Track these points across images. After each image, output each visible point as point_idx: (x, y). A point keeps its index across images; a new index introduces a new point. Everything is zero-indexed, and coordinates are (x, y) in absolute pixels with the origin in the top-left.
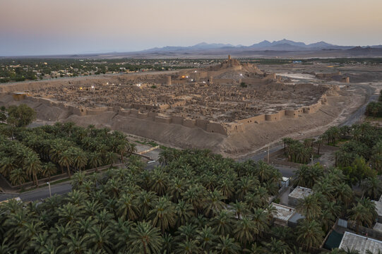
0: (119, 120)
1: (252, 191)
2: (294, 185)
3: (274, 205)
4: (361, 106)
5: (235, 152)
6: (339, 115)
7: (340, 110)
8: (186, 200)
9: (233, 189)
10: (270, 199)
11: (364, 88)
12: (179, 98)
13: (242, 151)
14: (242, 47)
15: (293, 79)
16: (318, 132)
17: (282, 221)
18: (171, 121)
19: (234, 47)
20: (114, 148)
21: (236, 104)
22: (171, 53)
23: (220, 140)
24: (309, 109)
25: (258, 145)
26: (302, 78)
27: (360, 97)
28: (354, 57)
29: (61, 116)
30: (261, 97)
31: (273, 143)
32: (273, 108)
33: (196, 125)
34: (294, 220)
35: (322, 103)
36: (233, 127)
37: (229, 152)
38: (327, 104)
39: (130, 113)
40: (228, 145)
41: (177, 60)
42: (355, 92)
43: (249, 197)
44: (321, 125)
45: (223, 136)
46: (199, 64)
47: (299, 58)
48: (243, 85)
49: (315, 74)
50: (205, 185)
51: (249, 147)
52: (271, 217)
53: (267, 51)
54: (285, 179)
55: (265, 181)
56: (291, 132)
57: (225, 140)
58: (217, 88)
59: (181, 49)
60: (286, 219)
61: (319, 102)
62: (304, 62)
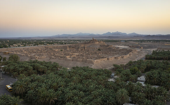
0: (51, 61)
7: (136, 58)
11: (148, 51)
12: (73, 54)
14: (99, 35)
15: (120, 48)
18: (72, 60)
19: (95, 35)
21: (96, 56)
23: (91, 66)
24: (124, 57)
26: (124, 47)
27: (145, 54)
28: (147, 39)
30: (106, 54)
33: (82, 61)
35: (129, 55)
36: (96, 61)
38: (131, 55)
39: (56, 58)
41: (69, 40)
42: (144, 52)
45: (92, 64)
46: (79, 42)
47: (124, 40)
48: (99, 50)
49: (129, 46)
53: (109, 37)
57: (93, 66)
58: (88, 51)
59: (70, 35)
62: (126, 41)
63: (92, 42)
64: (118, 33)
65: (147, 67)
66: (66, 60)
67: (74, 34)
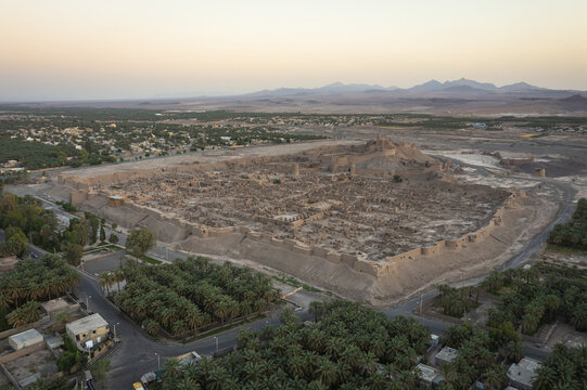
0: (249, 246)
1: (402, 352)
2: (443, 344)
3: (420, 366)
4: (548, 225)
5: (386, 298)
6: (515, 242)
7: (518, 232)
8: (343, 360)
9: (384, 350)
10: (418, 358)
11: (561, 188)
12: (314, 206)
13: (394, 297)
14: (398, 91)
15: (467, 166)
16: (485, 268)
17: (426, 381)
18: (312, 253)
19: (384, 91)
20: (261, 294)
21: (387, 218)
22: (289, 101)
23: (370, 283)
24: (475, 237)
25: (411, 289)
26: (480, 164)
27: (553, 207)
28: (568, 114)
29: (177, 236)
30: (419, 207)
31: (428, 285)
32: (433, 228)
33: (341, 260)
34: (437, 382)
35: (496, 224)
36: (384, 267)
37: (380, 298)
38: (502, 224)
39: (262, 237)
40: (378, 289)
41: (298, 114)
42: (547, 197)
43: (399, 357)
44: (489, 258)
45: (373, 279)
46: (332, 126)
47: (484, 115)
48: (397, 179)
50: (358, 344)
51: (401, 291)
52: (416, 378)
53: (434, 100)
54: (434, 337)
55: (415, 340)
56: (451, 269)
57: (375, 284)
58: (360, 184)
59: (302, 93)
60: (430, 380)
61: (492, 223)
62: (490, 124)
63: (376, 150)
64: (464, 86)
65: (547, 311)
66: (292, 248)
67: (317, 89)
